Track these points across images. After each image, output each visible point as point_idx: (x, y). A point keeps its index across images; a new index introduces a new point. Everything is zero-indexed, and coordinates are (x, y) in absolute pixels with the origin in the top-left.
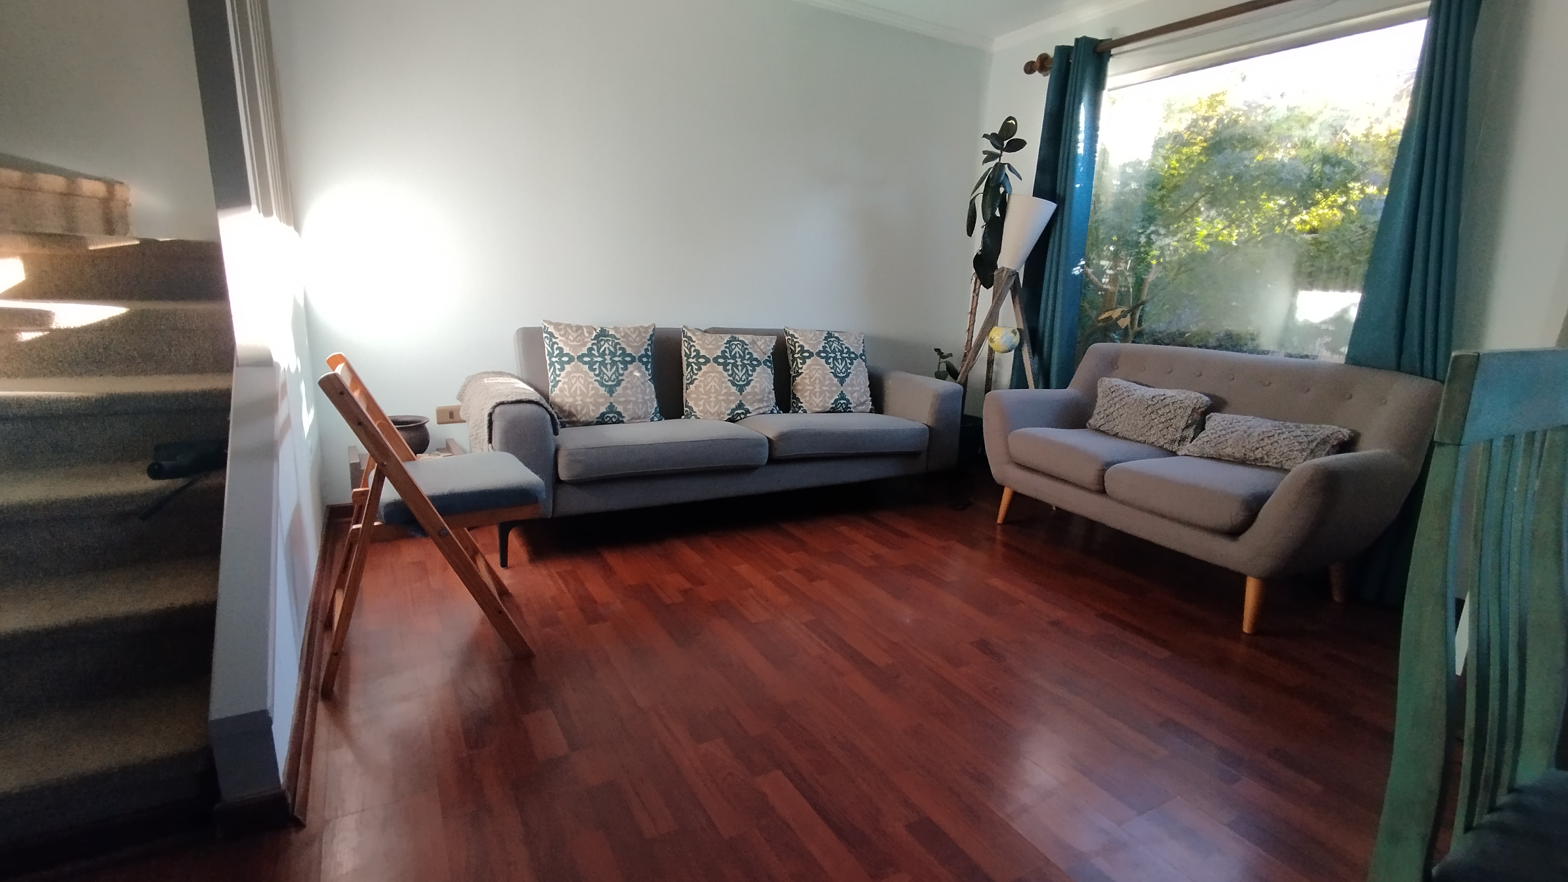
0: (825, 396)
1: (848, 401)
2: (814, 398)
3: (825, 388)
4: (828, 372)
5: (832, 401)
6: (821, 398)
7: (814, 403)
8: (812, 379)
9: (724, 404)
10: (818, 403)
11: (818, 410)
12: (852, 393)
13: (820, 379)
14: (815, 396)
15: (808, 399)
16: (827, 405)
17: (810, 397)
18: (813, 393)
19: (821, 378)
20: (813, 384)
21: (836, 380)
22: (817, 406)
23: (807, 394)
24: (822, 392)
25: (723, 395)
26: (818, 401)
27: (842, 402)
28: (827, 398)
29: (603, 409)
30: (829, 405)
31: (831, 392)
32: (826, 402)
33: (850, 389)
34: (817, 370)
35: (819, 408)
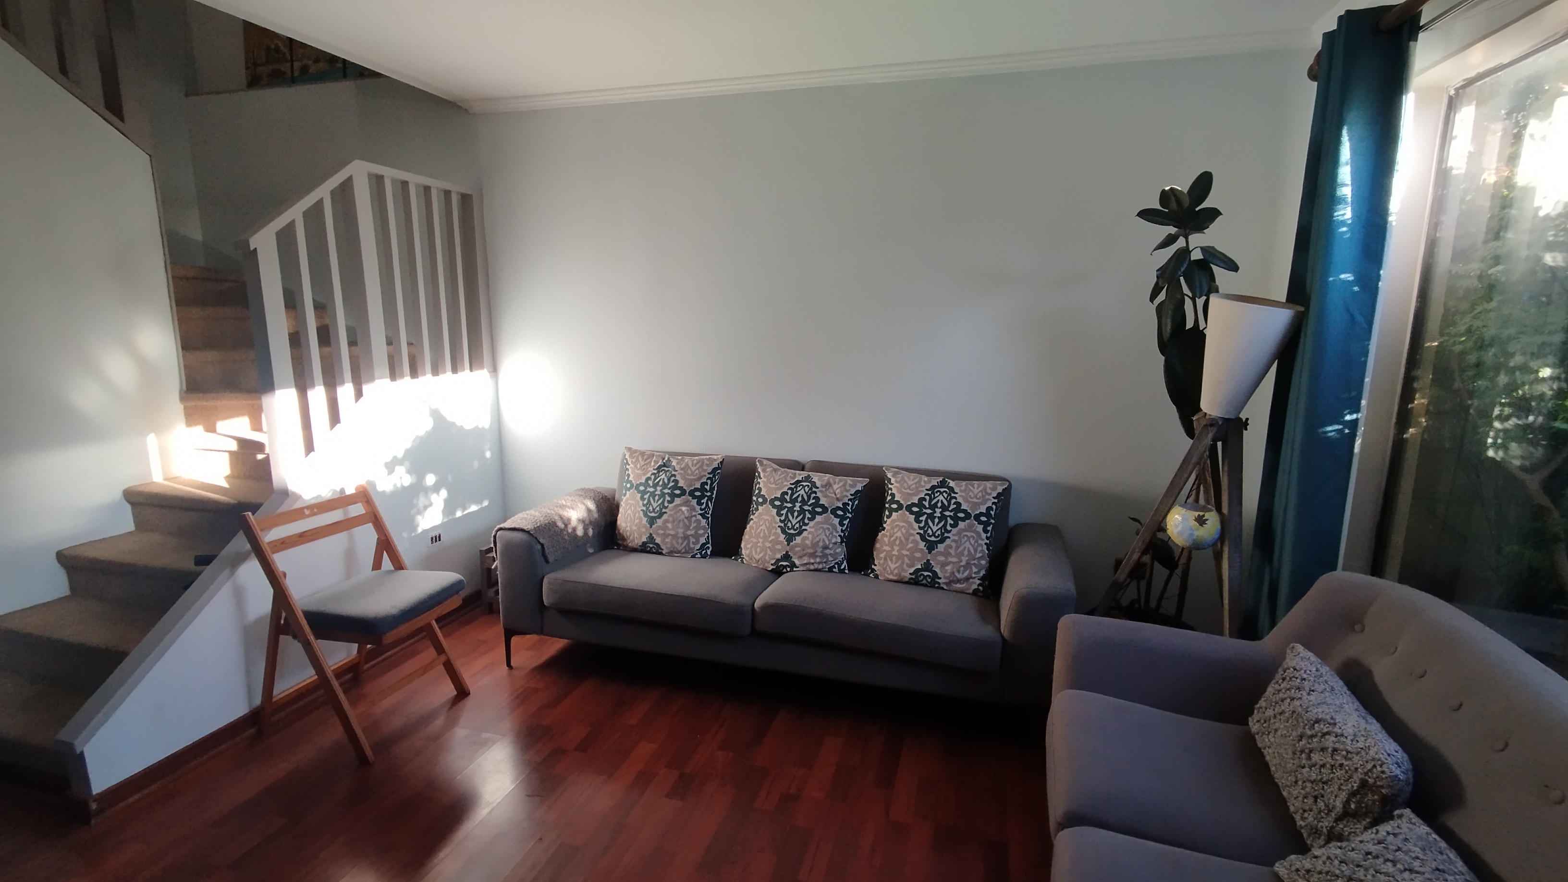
0: (903, 563)
1: (935, 573)
2: (889, 562)
3: (905, 552)
4: (915, 533)
5: (912, 570)
6: (897, 565)
7: (888, 569)
8: (892, 539)
9: (769, 552)
10: (892, 569)
11: (891, 577)
12: (944, 565)
13: (900, 540)
14: (891, 560)
15: (882, 562)
16: (903, 574)
17: (885, 559)
18: (889, 556)
19: (903, 539)
20: (892, 544)
21: (922, 545)
22: (892, 573)
23: (882, 555)
24: (900, 557)
25: (770, 542)
26: (893, 566)
27: (926, 573)
28: (905, 566)
29: (644, 539)
30: (907, 575)
31: (913, 559)
32: (903, 570)
33: (941, 558)
34: (900, 528)
35: (894, 576)
